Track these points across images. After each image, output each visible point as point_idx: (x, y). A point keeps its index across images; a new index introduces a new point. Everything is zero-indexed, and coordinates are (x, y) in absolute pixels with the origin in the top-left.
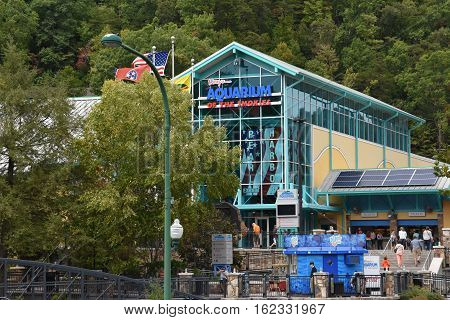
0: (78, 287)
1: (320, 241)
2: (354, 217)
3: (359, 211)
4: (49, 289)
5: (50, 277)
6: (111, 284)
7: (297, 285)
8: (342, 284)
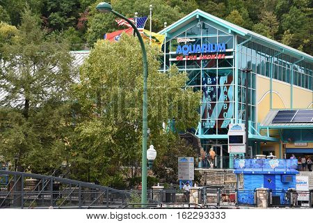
0: (76, 195)
1: (262, 164)
2: (289, 146)
3: (293, 141)
4: (55, 196)
5: (56, 188)
6: (101, 193)
7: (243, 197)
8: (279, 197)
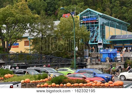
0: (57, 61)
1: (107, 51)
2: (115, 45)
4: (51, 61)
5: (51, 59)
6: (63, 60)
7: (102, 60)
8: (112, 60)
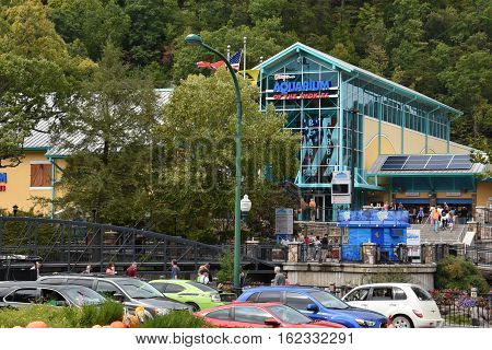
0: (161, 250)
1: (369, 216)
2: (398, 196)
3: (403, 191)
4: (137, 251)
5: (138, 242)
6: (189, 249)
7: (348, 253)
8: (387, 253)
